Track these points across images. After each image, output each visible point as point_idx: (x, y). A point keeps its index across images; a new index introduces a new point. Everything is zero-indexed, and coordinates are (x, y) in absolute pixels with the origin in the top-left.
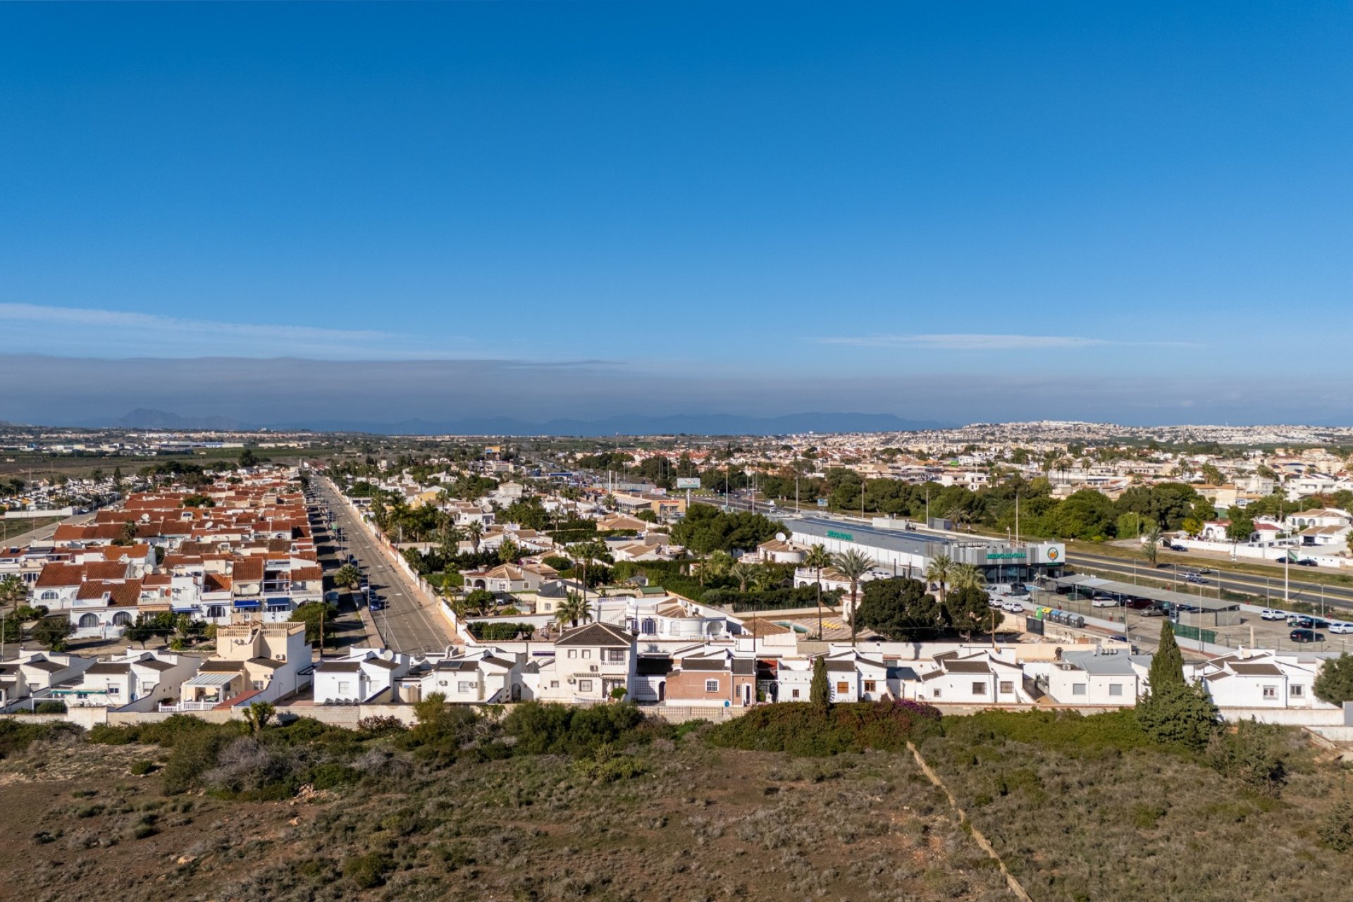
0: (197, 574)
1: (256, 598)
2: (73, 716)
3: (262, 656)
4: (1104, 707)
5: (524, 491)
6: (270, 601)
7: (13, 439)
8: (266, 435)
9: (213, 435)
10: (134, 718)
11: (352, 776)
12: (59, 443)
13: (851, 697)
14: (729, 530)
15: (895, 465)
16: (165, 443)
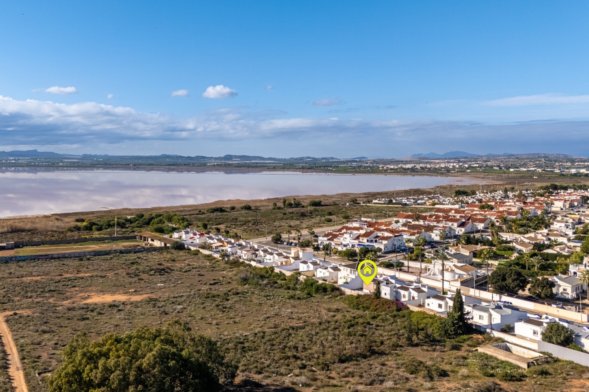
1: (364, 244)
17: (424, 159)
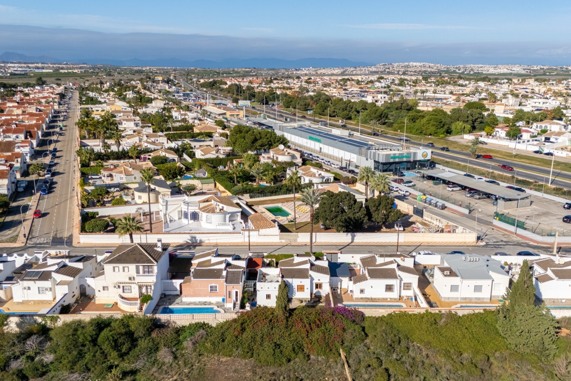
5: (165, 104)
8: (64, 66)
9: (40, 65)
13: (306, 294)
14: (255, 140)
15: (346, 88)
16: (16, 69)
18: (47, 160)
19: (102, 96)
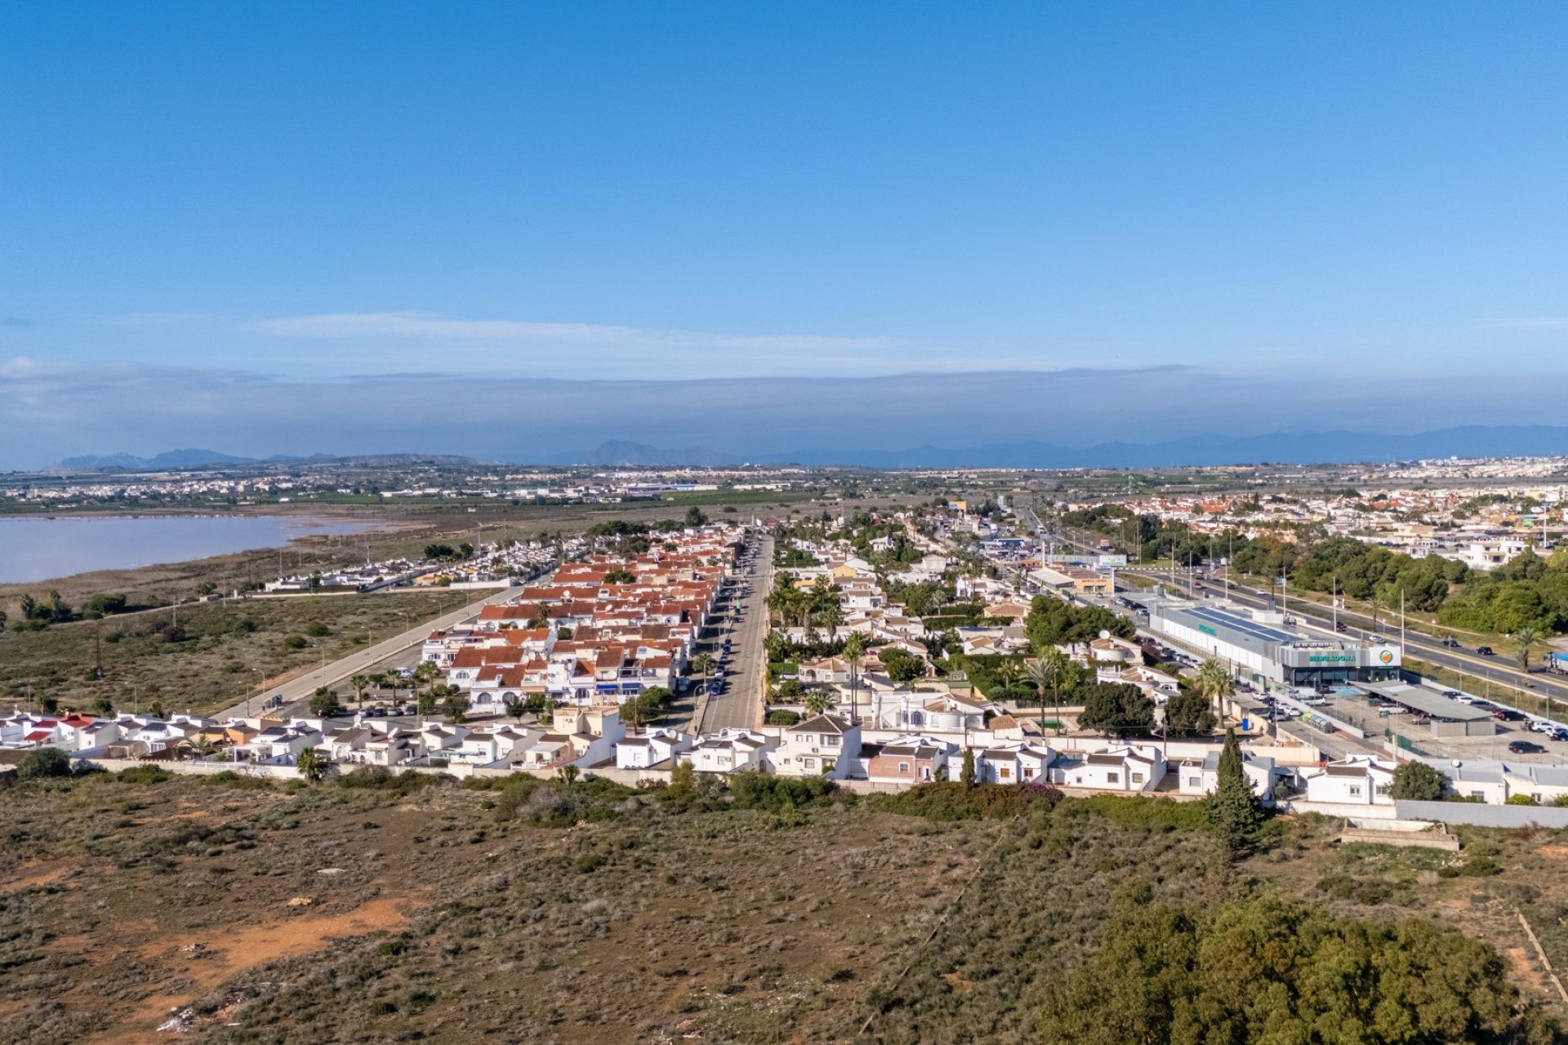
0: (570, 661)
1: (614, 683)
2: (451, 770)
3: (584, 732)
4: (1195, 796)
5: (948, 565)
6: (625, 685)
7: (478, 481)
8: (745, 473)
9: (688, 473)
10: (491, 773)
11: (611, 815)
12: (523, 486)
13: (1012, 779)
14: (1068, 624)
16: (633, 485)
17: (111, 470)
18: (717, 656)
19: (823, 549)
